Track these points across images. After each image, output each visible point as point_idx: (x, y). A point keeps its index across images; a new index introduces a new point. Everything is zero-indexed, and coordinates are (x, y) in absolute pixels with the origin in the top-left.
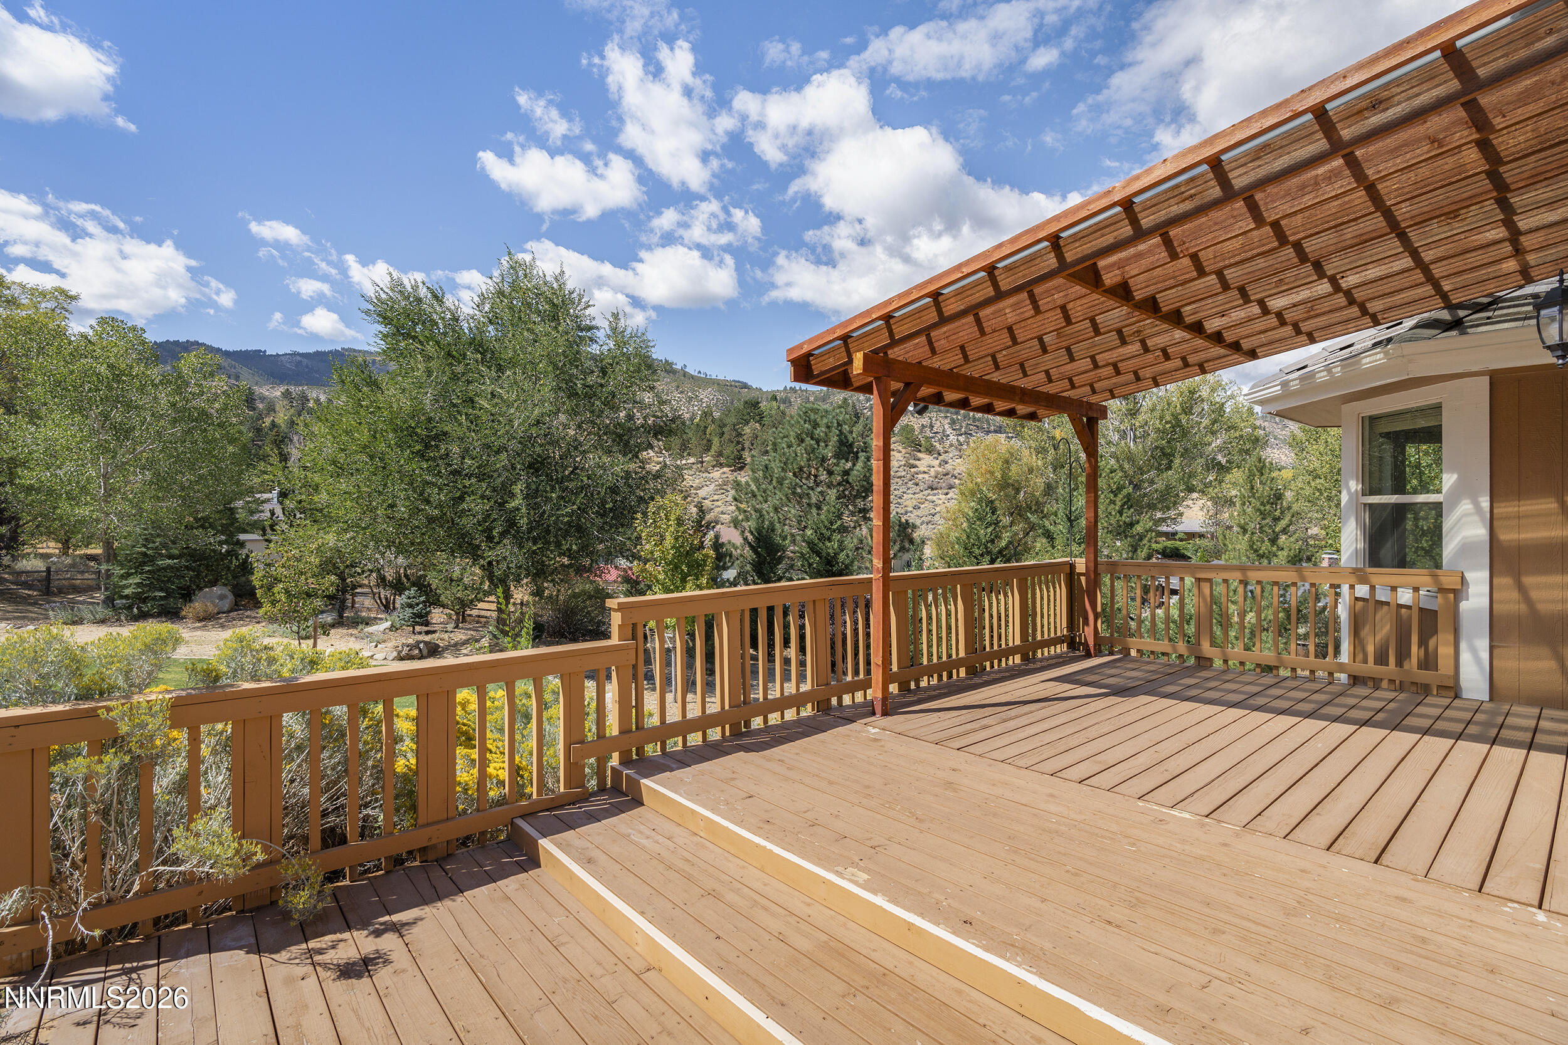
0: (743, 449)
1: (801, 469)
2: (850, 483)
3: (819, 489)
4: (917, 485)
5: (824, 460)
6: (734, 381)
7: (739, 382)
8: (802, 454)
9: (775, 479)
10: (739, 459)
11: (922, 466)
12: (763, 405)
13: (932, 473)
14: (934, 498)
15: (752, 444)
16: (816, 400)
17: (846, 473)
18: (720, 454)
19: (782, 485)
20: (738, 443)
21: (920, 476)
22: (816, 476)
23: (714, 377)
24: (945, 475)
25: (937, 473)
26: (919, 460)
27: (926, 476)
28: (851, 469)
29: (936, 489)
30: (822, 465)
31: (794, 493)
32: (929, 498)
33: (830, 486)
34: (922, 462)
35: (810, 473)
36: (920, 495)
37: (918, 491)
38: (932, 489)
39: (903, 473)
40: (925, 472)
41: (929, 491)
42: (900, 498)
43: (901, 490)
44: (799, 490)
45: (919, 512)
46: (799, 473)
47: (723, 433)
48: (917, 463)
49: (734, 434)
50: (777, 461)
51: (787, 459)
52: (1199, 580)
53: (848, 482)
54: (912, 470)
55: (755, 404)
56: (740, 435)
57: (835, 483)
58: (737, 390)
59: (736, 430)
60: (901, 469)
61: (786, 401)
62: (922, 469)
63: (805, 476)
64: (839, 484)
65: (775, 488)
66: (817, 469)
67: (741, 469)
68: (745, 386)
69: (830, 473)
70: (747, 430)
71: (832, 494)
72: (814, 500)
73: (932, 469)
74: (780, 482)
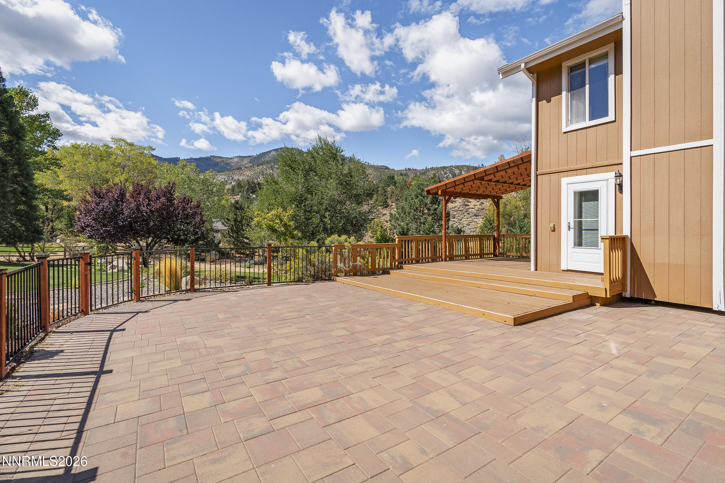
0: (387, 198)
1: (417, 208)
2: (437, 214)
3: (424, 216)
4: (469, 214)
5: (426, 204)
6: (381, 166)
7: (384, 166)
8: (417, 202)
9: (407, 212)
10: (386, 203)
11: (471, 205)
12: (396, 178)
13: (476, 209)
14: (477, 220)
15: (392, 196)
16: (420, 174)
17: (436, 209)
18: (377, 200)
19: (409, 214)
20: (385, 195)
21: (470, 210)
22: (423, 211)
23: (372, 164)
24: (482, 209)
25: (479, 208)
26: (470, 202)
27: (473, 210)
28: (437, 208)
29: (478, 216)
30: (425, 207)
31: (414, 218)
32: (474, 220)
33: (429, 215)
34: (471, 203)
35: (421, 210)
36: (470, 219)
37: (469, 217)
38: (476, 216)
39: (462, 209)
40: (473, 208)
41: (475, 217)
42: (461, 220)
43: (461, 217)
44: (416, 217)
45: (470, 227)
46: (416, 210)
47: (378, 191)
48: (469, 204)
49: (383, 191)
50: (407, 205)
51: (412, 204)
52: (522, 238)
53: (436, 213)
54: (466, 207)
55: (393, 178)
56: (385, 192)
57: (431, 214)
58: (383, 170)
59: (384, 189)
60: (461, 207)
61: (406, 175)
62: (471, 207)
63: (418, 211)
64: (433, 214)
65: (406, 216)
66: (423, 208)
67: (386, 207)
68: (387, 168)
69: (429, 210)
70: (389, 189)
71: (430, 218)
72: (422, 221)
73: (476, 207)
74: (409, 213)
